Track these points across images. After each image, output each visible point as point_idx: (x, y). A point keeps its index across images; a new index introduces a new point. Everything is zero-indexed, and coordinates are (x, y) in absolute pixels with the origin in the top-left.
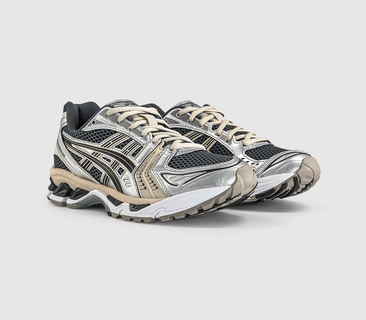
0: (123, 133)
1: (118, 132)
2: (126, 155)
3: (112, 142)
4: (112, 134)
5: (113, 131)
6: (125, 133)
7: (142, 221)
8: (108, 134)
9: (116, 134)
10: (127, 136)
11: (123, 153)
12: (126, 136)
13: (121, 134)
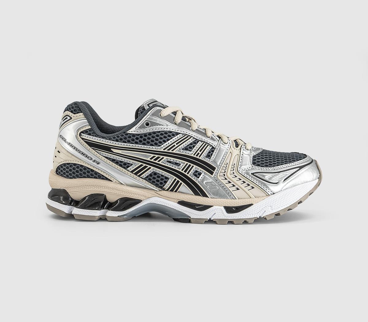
0: (187, 135)
1: (180, 133)
2: (199, 157)
3: (177, 144)
4: (174, 135)
5: (175, 132)
6: (189, 134)
7: (245, 222)
8: (169, 136)
9: (178, 136)
10: (192, 137)
11: (194, 155)
12: (190, 138)
13: (185, 136)
